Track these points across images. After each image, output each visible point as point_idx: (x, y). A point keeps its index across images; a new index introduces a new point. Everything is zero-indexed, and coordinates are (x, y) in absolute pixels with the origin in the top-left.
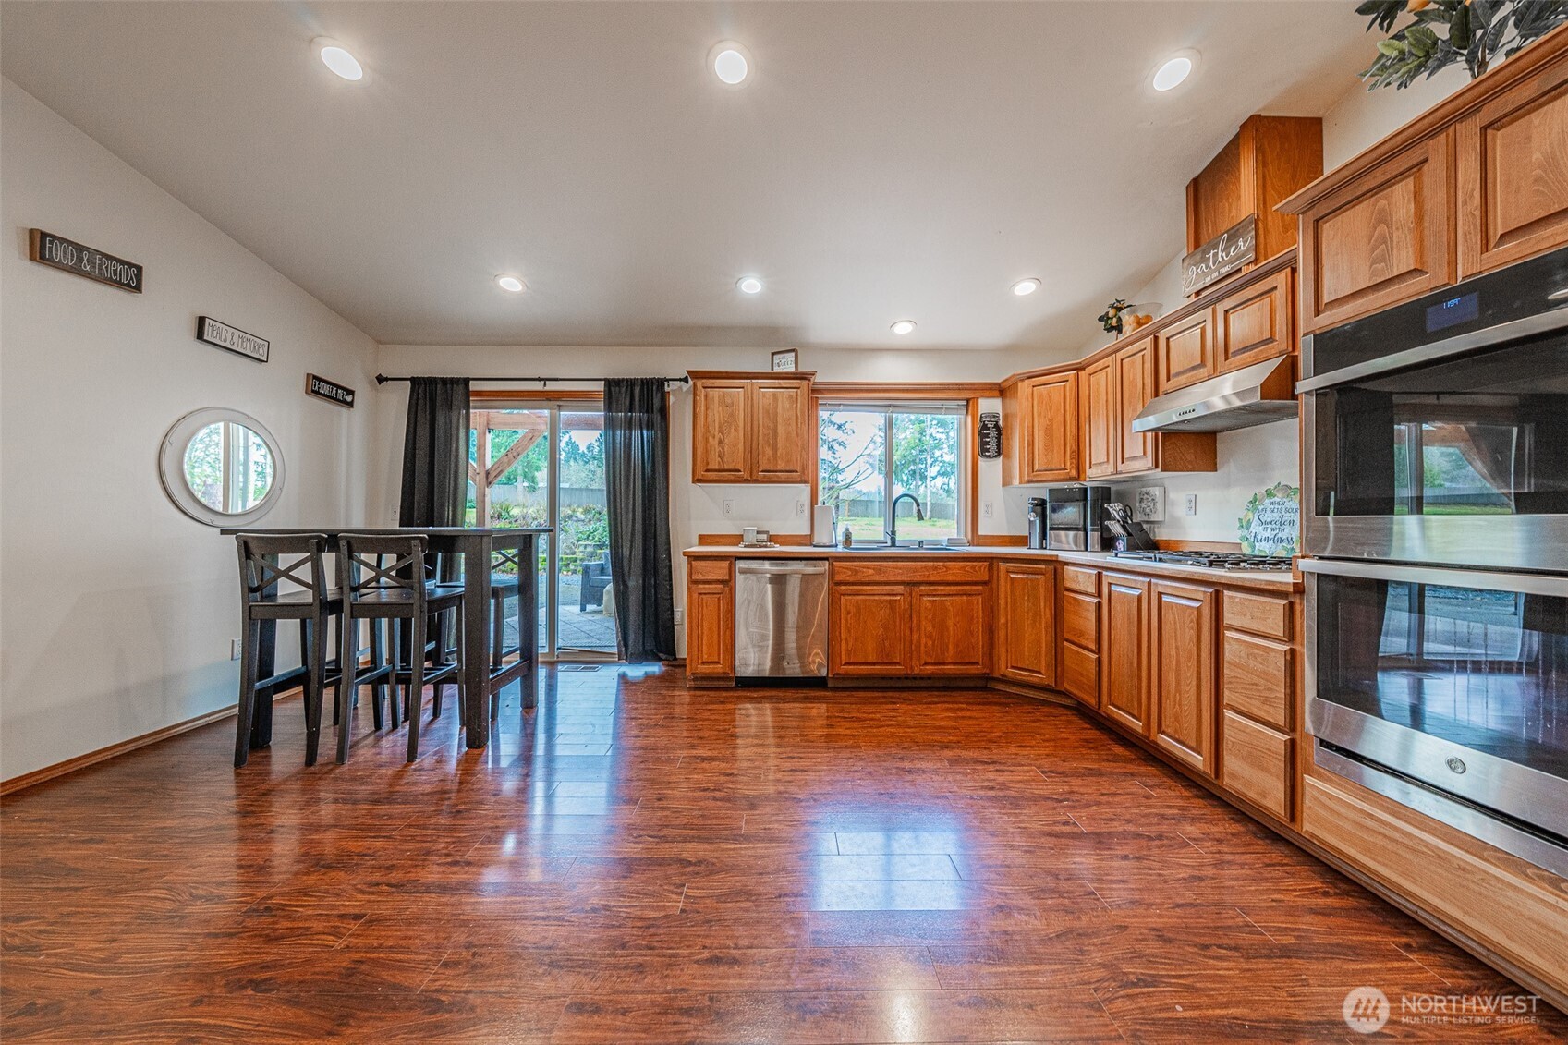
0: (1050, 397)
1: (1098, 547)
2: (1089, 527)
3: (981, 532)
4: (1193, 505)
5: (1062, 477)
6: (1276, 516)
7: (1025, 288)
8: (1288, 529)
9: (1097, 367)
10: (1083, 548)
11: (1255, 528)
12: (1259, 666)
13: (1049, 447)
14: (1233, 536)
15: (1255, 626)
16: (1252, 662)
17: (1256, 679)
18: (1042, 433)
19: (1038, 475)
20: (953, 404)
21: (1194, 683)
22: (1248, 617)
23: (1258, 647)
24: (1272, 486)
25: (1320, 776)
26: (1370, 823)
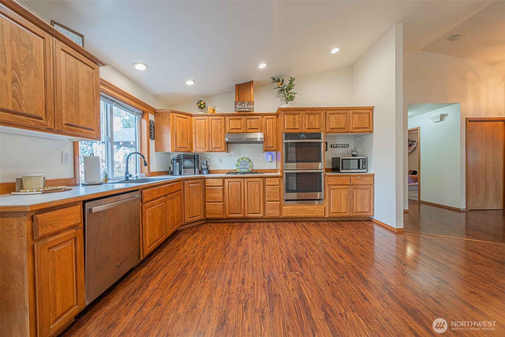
0: (183, 122)
1: (198, 173)
2: (196, 167)
3: (151, 171)
4: (221, 161)
5: (187, 150)
6: (244, 164)
7: (190, 83)
8: (247, 166)
9: (201, 118)
10: (194, 174)
11: (240, 166)
12: (274, 191)
13: (182, 140)
14: (235, 168)
15: (273, 184)
16: (273, 191)
17: (274, 194)
18: (180, 134)
19: (179, 149)
20: (137, 111)
21: (259, 199)
22: (272, 182)
23: (274, 187)
24: (243, 157)
25: (285, 206)
26: (293, 209)
